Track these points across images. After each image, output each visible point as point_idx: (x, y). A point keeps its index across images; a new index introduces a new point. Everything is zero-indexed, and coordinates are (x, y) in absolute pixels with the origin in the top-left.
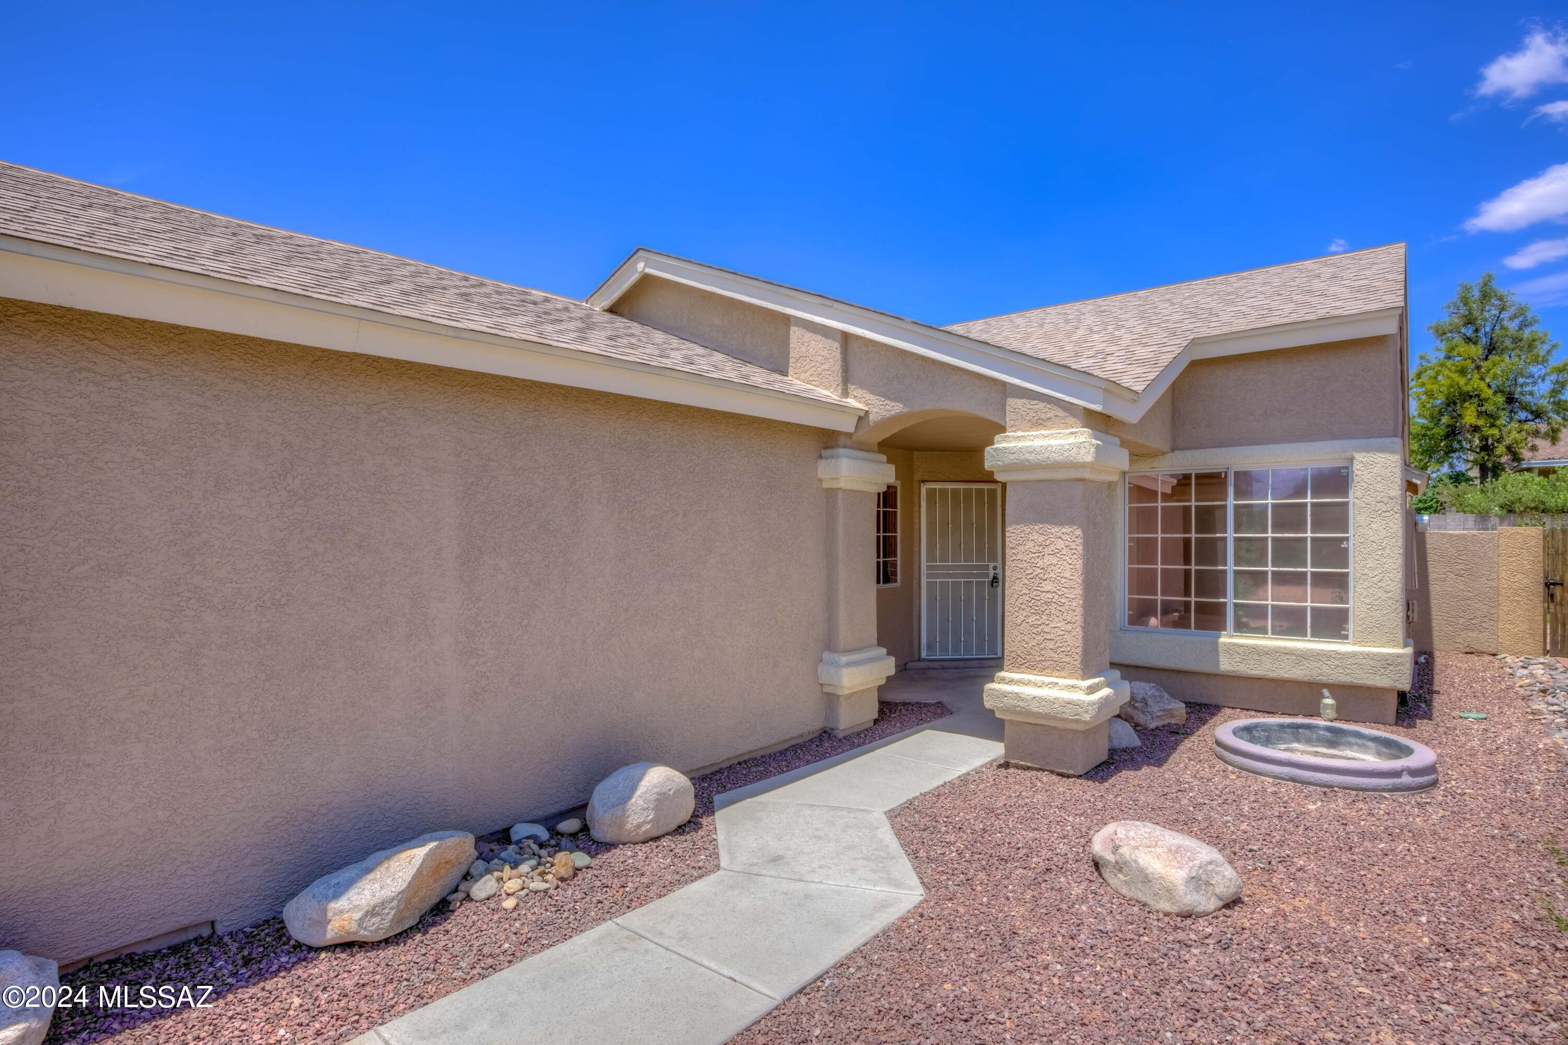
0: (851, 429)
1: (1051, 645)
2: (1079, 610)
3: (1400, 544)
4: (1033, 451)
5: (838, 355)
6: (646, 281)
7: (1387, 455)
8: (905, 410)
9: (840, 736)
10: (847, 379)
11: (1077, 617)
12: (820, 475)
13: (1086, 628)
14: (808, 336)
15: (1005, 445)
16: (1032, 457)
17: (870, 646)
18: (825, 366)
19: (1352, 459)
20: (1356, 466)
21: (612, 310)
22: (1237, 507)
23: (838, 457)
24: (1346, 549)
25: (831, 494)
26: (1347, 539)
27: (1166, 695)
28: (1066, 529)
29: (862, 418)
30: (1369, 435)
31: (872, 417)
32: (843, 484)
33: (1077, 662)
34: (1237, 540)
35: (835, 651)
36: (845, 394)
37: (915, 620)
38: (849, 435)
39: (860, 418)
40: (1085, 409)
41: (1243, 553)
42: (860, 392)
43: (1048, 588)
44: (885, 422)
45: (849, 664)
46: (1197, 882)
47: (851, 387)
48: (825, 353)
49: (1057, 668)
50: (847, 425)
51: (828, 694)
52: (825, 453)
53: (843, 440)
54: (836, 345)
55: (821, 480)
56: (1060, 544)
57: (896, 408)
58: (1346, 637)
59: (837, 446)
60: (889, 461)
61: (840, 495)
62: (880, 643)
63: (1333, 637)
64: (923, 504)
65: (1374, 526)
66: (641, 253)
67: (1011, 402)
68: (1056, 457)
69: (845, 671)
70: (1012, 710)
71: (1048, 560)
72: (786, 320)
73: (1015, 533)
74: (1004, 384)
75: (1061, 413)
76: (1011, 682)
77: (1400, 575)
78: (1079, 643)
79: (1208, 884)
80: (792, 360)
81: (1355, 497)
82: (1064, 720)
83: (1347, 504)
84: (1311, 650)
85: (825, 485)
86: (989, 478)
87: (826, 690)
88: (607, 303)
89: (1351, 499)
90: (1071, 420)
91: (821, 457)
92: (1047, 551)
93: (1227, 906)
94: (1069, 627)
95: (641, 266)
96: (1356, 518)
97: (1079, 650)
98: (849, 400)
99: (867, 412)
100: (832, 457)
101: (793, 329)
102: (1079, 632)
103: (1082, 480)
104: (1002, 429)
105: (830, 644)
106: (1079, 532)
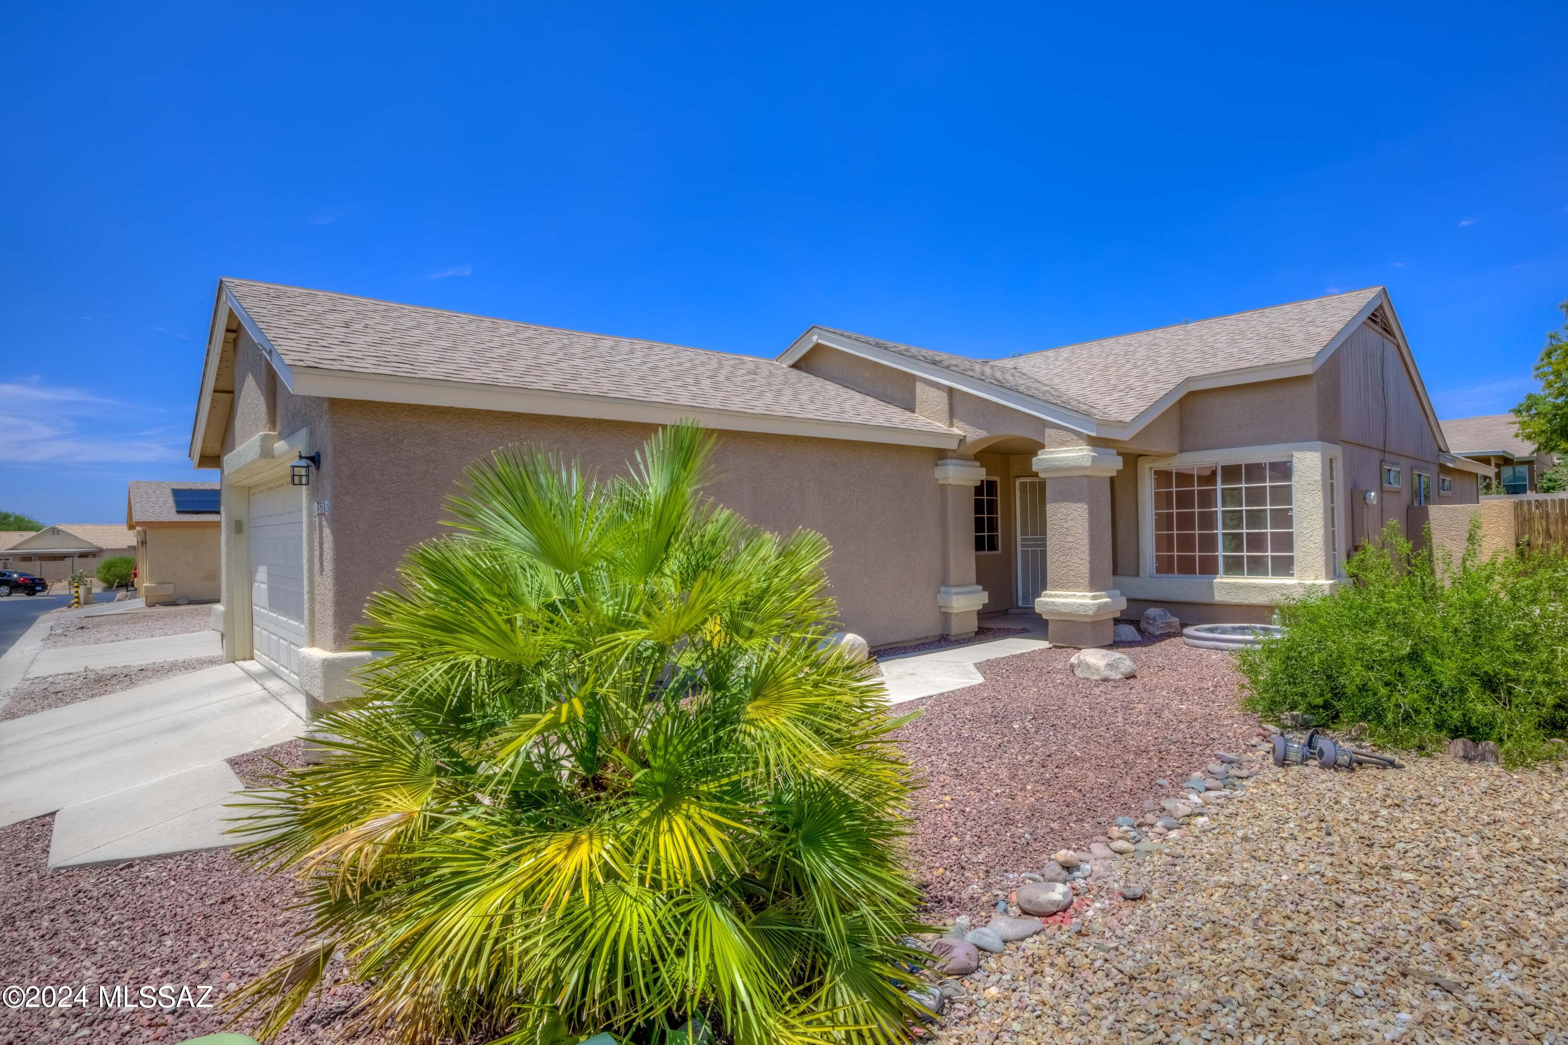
0: (955, 447)
1: (1072, 573)
2: (1087, 552)
3: (1322, 511)
4: (1058, 460)
5: (946, 401)
6: (818, 348)
7: (1312, 453)
8: (988, 435)
9: (953, 639)
10: (952, 415)
11: (1086, 556)
12: (936, 476)
13: (1092, 562)
14: (927, 388)
15: (1044, 456)
16: (1058, 464)
17: (972, 584)
18: (939, 408)
19: (1292, 456)
20: (1295, 461)
21: (795, 366)
22: (1223, 490)
23: (947, 465)
24: (1291, 516)
25: (944, 487)
26: (1291, 509)
27: (1169, 615)
28: (1079, 505)
29: (962, 440)
30: (1302, 440)
31: (968, 439)
32: (951, 482)
33: (1086, 581)
34: (1223, 512)
35: (948, 586)
36: (951, 425)
37: (1014, 578)
38: (954, 451)
39: (961, 440)
40: (1088, 436)
41: (1228, 521)
42: (960, 424)
43: (1070, 540)
44: (976, 443)
45: (957, 594)
46: (1110, 666)
47: (955, 421)
48: (938, 400)
49: (1075, 586)
50: (953, 445)
51: (944, 613)
52: (939, 462)
53: (950, 454)
54: (945, 395)
55: (937, 479)
56: (1076, 514)
57: (982, 434)
58: (1293, 575)
59: (947, 458)
60: (981, 466)
61: (949, 488)
62: (978, 583)
63: (1285, 575)
64: (1018, 493)
65: (1306, 500)
66: (815, 330)
67: (1048, 431)
68: (1071, 463)
69: (954, 598)
70: (1050, 612)
71: (1069, 524)
72: (914, 378)
73: (1050, 508)
74: (1043, 420)
75: (1075, 437)
76: (1051, 596)
77: (1322, 532)
78: (1087, 571)
79: (1117, 668)
80: (917, 404)
81: (1297, 482)
82: (1080, 615)
83: (1290, 486)
84: (1268, 584)
85: (940, 482)
86: (1036, 475)
87: (943, 610)
88: (792, 362)
89: (1293, 483)
90: (1080, 441)
91: (937, 465)
92: (1069, 518)
93: (1127, 678)
94: (1082, 562)
95: (815, 338)
96: (1296, 495)
97: (1087, 575)
98: (954, 429)
99: (965, 437)
100: (944, 465)
101: (918, 383)
102: (1087, 565)
103: (1087, 476)
104: (1042, 446)
105: (944, 581)
106: (1086, 506)
